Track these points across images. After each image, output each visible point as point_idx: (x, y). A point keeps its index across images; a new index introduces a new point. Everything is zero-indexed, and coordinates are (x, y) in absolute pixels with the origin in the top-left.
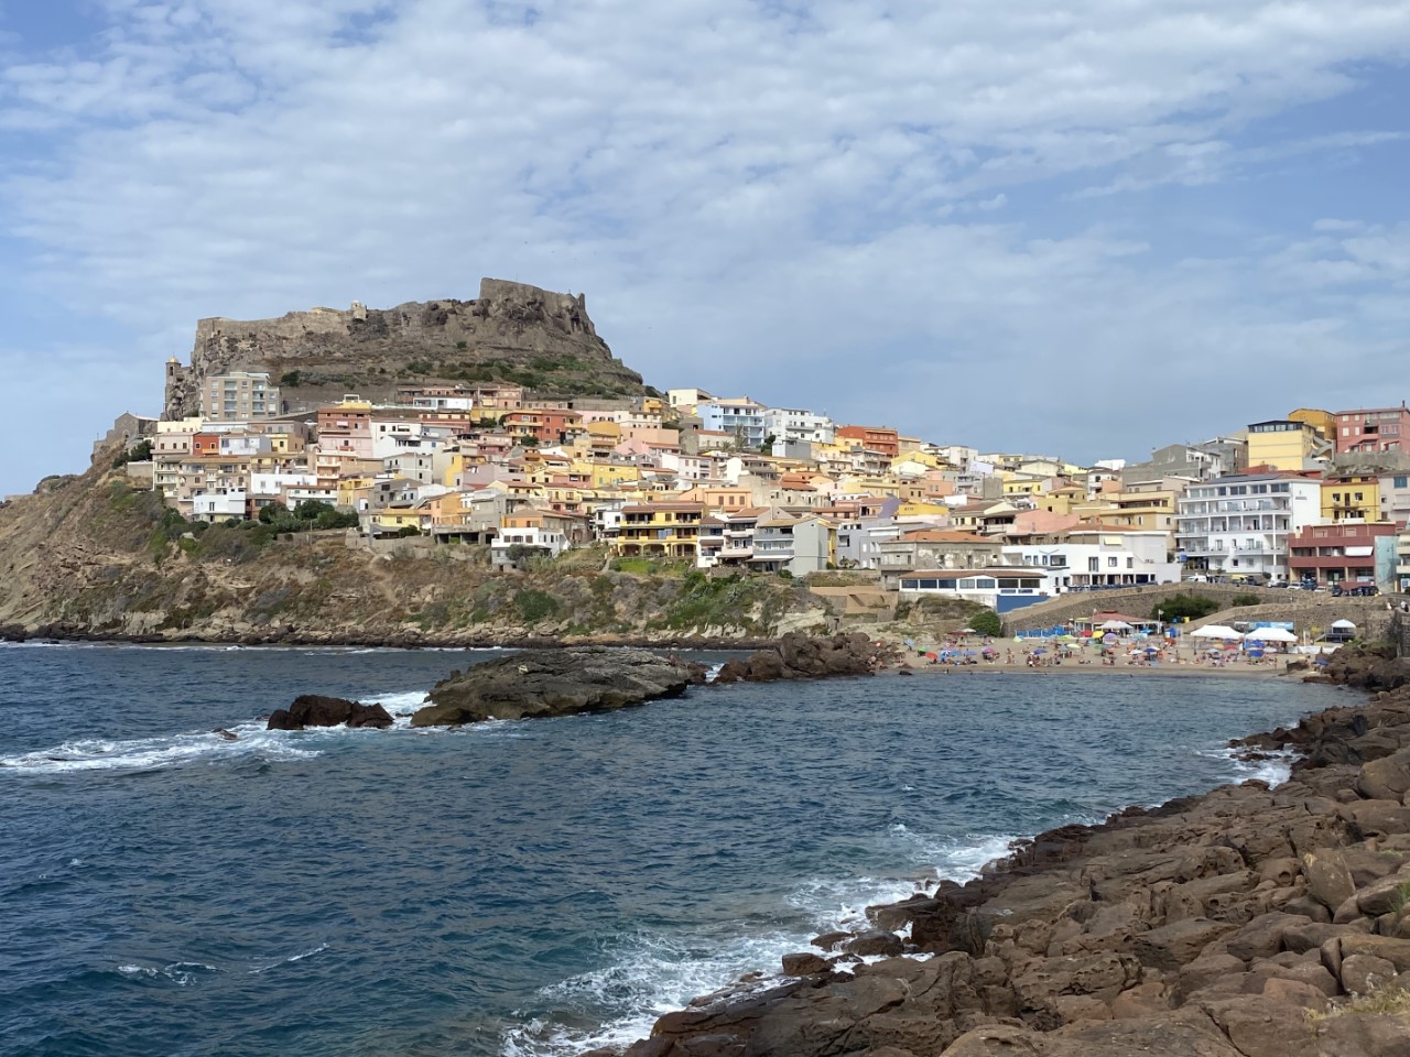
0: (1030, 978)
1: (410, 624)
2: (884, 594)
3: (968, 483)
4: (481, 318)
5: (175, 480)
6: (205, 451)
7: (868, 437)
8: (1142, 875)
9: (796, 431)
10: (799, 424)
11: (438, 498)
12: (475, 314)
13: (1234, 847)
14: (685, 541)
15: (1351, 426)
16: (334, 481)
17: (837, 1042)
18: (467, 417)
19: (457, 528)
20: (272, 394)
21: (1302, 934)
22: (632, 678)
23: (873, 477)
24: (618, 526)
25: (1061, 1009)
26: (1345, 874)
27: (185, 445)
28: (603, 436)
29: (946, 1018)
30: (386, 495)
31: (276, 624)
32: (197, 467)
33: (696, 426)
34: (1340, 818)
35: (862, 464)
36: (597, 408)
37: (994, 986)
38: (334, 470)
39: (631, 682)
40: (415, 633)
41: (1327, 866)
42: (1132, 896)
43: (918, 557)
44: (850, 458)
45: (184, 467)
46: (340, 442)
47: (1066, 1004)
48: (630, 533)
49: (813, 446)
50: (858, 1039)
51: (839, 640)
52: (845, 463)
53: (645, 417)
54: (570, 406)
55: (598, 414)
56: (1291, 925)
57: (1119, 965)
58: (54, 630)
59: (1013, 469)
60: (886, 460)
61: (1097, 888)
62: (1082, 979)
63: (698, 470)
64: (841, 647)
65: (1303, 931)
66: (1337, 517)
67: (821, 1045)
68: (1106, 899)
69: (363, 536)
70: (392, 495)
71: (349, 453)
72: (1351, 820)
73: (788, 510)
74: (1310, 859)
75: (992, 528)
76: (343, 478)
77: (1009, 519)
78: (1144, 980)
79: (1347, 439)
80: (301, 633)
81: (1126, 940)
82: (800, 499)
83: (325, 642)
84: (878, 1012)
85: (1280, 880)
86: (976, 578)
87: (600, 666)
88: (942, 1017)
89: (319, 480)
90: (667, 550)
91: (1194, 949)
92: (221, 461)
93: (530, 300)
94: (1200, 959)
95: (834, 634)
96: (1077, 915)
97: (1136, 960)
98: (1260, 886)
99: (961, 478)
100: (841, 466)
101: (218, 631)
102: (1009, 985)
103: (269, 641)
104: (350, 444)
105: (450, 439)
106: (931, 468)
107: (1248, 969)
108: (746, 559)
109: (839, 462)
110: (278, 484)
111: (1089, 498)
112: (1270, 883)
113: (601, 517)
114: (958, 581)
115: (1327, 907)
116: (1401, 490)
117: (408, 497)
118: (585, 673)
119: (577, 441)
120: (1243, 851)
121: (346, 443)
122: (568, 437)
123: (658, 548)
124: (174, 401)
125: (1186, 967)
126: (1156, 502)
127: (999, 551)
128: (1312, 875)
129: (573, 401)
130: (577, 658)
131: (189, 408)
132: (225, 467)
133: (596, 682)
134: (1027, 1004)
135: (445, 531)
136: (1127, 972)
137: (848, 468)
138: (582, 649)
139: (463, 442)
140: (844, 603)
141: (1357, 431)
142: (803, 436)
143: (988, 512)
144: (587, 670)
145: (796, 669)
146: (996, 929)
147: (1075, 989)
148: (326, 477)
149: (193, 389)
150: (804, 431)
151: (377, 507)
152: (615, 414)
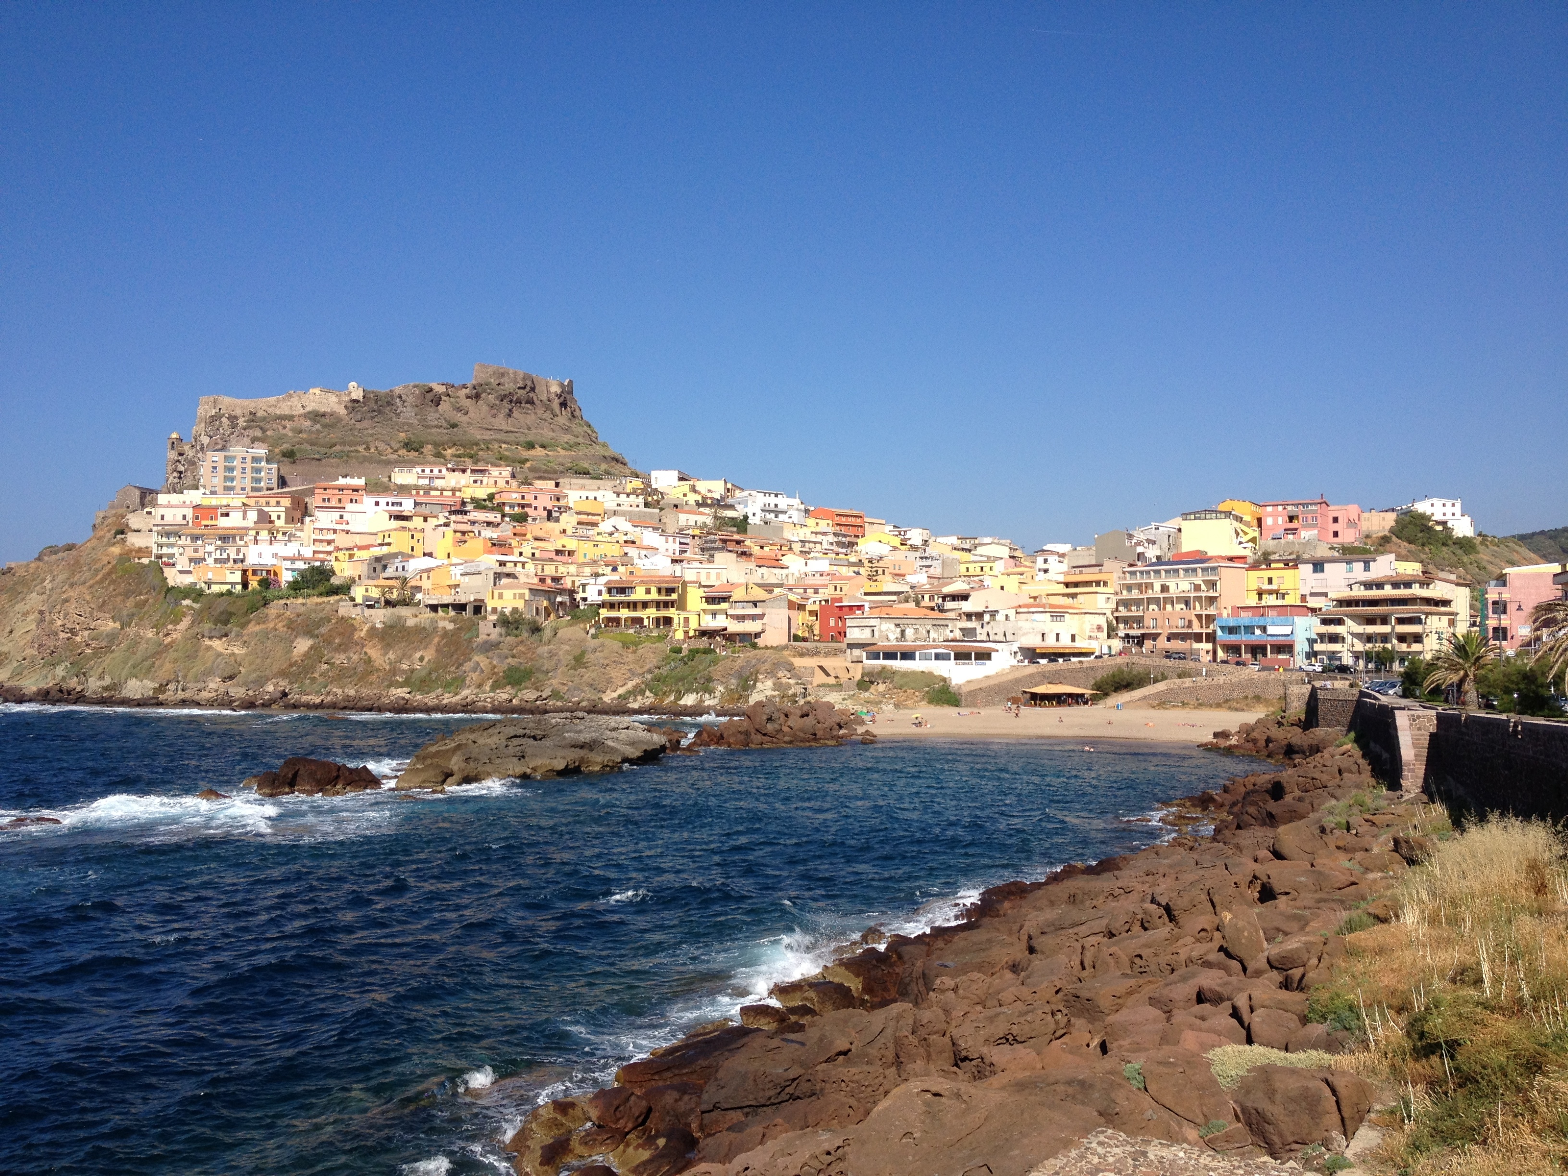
0: (967, 1028)
1: (399, 690)
2: (849, 665)
3: (929, 562)
4: (474, 401)
5: (175, 550)
6: (204, 522)
7: (837, 518)
8: (1075, 930)
9: (770, 511)
10: (772, 506)
11: (428, 571)
12: (468, 397)
13: (1159, 904)
14: (664, 613)
15: (1275, 516)
16: (329, 553)
17: (787, 1090)
18: (458, 494)
19: (447, 600)
20: (270, 469)
21: (1217, 988)
22: (610, 743)
23: (841, 556)
24: (601, 598)
25: (995, 1059)
26: (1257, 931)
27: (184, 517)
28: (588, 514)
29: (889, 1067)
30: (379, 568)
31: (270, 688)
32: (195, 538)
33: (676, 506)
34: (1255, 877)
35: (832, 544)
36: (583, 487)
37: (935, 1037)
38: (329, 542)
39: (609, 747)
40: (403, 698)
41: (1240, 924)
42: (1066, 950)
43: (881, 631)
44: (819, 538)
45: (183, 538)
46: (336, 515)
47: (999, 1055)
48: (612, 606)
49: (785, 526)
50: (805, 1087)
51: (806, 708)
52: (815, 543)
53: (628, 496)
54: (557, 485)
55: (584, 494)
56: (1209, 979)
57: (1049, 1016)
58: (53, 693)
59: (970, 551)
60: (853, 540)
61: (1034, 943)
62: (1015, 1030)
63: (677, 547)
64: (807, 715)
65: (1220, 985)
66: (1260, 598)
67: (772, 1093)
68: (1043, 953)
69: (356, 605)
70: (385, 567)
71: (344, 527)
72: (1265, 879)
73: (759, 585)
74: (1227, 916)
75: (949, 605)
76: (338, 549)
77: (965, 597)
78: (1073, 1030)
79: (1271, 528)
80: (293, 697)
81: (1057, 992)
82: (770, 575)
83: (317, 707)
84: (826, 1062)
85: (1198, 936)
86: (933, 651)
87: (580, 731)
88: (886, 1066)
89: (314, 552)
90: (646, 622)
91: (1119, 1001)
92: (220, 532)
93: (521, 384)
94: (1124, 1011)
95: (802, 702)
96: (1015, 968)
97: (1065, 1011)
98: (1180, 942)
99: (921, 558)
100: (812, 545)
101: (214, 694)
102: (948, 1035)
103: (263, 705)
104: (345, 518)
105: (441, 515)
106: (895, 548)
107: (1168, 1020)
108: (721, 632)
109: (809, 542)
110: (275, 556)
111: (1037, 578)
112: (1189, 940)
113: (584, 591)
114: (917, 654)
115: (1241, 962)
116: (1319, 575)
117: (400, 569)
118: (565, 738)
119: (564, 517)
120: (1168, 909)
121: (341, 517)
122: (555, 514)
123: (639, 621)
124: (175, 474)
125: (1110, 1019)
126: (1098, 583)
127: (955, 626)
128: (1227, 932)
129: (561, 481)
130: (558, 724)
131: (188, 481)
132: (224, 538)
133: (574, 746)
134: (964, 1053)
135: (435, 602)
136: (1057, 1023)
137: (818, 546)
138: (562, 715)
139: (453, 518)
140: (812, 674)
141: (1280, 521)
142: (776, 516)
143: (946, 590)
144: (566, 735)
145: (765, 735)
146: (938, 981)
147: (1009, 1039)
148: (321, 549)
149: (193, 463)
150: (777, 513)
151: (369, 578)
152: (599, 494)
